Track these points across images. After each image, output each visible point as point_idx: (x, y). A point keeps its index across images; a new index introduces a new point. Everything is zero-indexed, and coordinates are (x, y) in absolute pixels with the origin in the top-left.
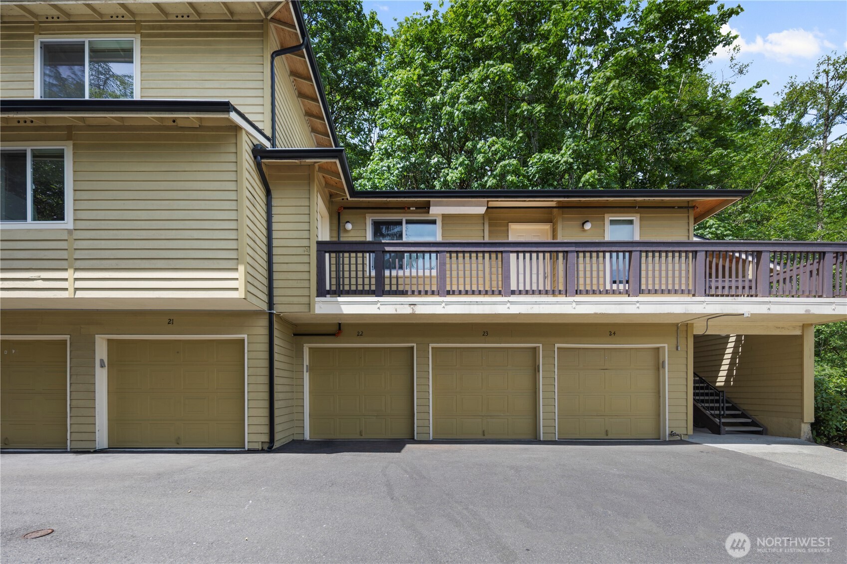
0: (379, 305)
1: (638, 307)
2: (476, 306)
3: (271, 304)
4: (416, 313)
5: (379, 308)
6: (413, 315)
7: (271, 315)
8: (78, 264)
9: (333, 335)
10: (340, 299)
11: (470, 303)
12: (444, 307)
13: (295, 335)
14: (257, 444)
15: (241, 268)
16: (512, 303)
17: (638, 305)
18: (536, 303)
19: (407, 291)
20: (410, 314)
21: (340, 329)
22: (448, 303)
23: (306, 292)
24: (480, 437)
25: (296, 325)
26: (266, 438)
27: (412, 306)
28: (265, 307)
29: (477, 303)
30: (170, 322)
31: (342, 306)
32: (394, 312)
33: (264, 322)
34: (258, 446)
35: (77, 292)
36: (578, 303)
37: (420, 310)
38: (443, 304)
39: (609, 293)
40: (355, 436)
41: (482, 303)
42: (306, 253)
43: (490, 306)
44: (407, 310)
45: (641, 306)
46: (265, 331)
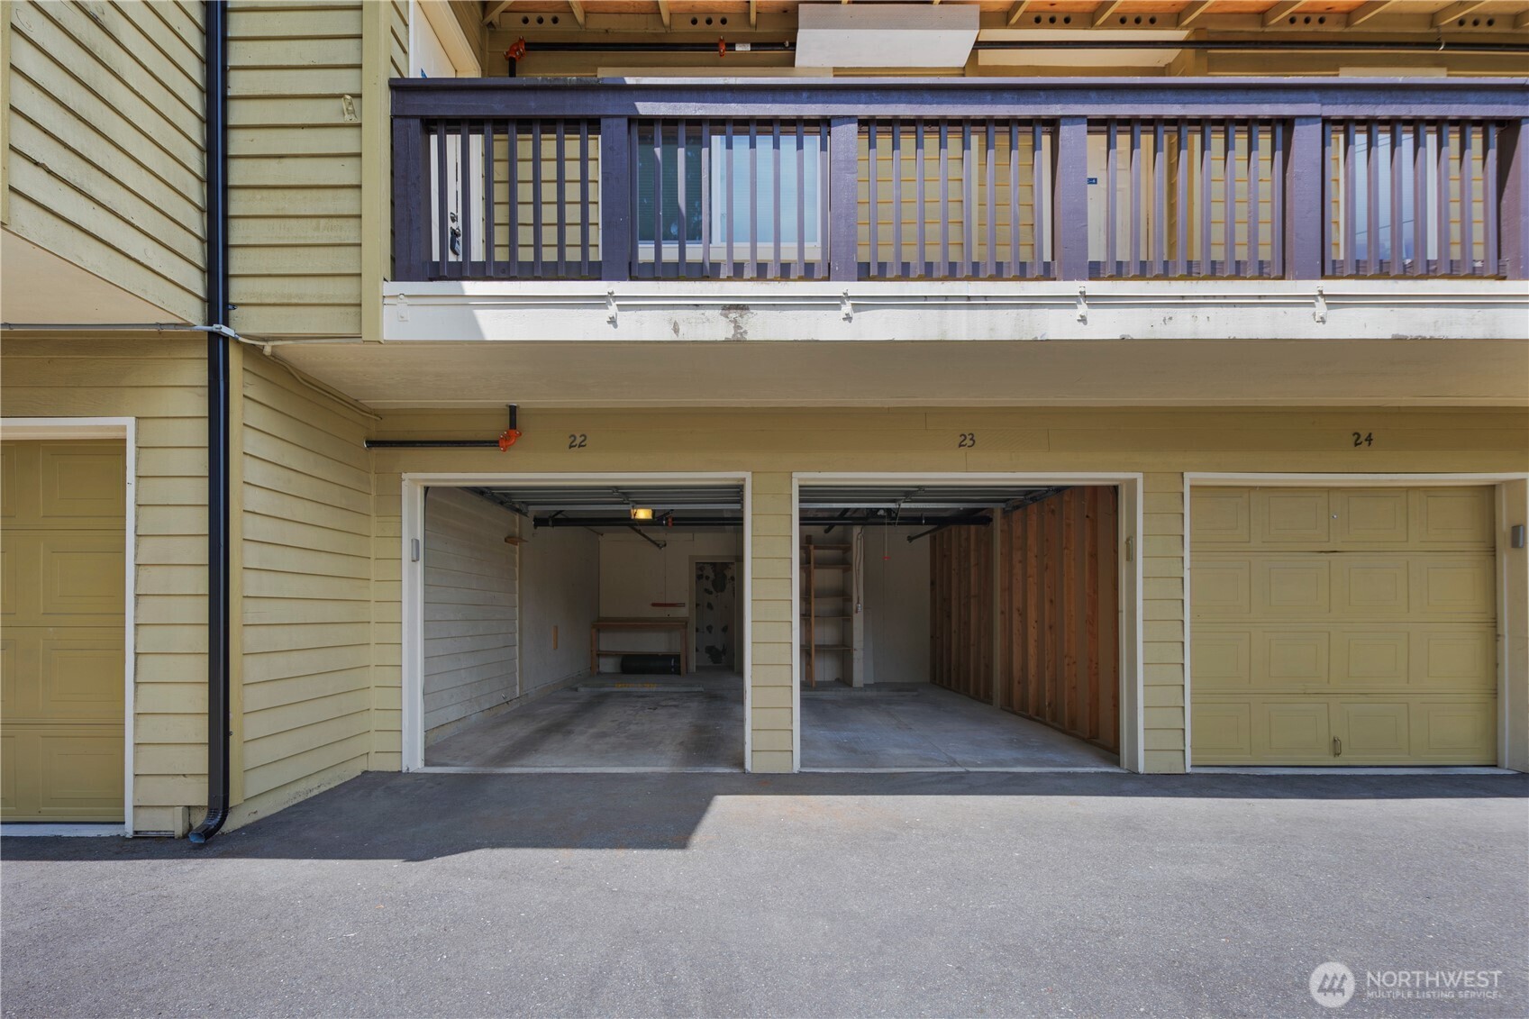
0: (613, 310)
2: (964, 312)
3: (217, 303)
4: (749, 337)
5: (613, 321)
6: (738, 348)
7: (217, 347)
9: (491, 443)
11: (945, 303)
12: (848, 318)
13: (372, 444)
14: (167, 814)
16: (1095, 301)
18: (1182, 302)
19: (716, 267)
20: (727, 341)
22: (862, 304)
23: (342, 261)
26: (198, 793)
27: (733, 315)
28: (192, 312)
29: (969, 302)
31: (480, 313)
32: (668, 335)
33: (195, 372)
34: (173, 823)
36: (1335, 301)
37: (765, 327)
38: (847, 308)
41: (988, 303)
42: (347, 119)
43: (1013, 312)
44: (716, 328)
46: (198, 404)
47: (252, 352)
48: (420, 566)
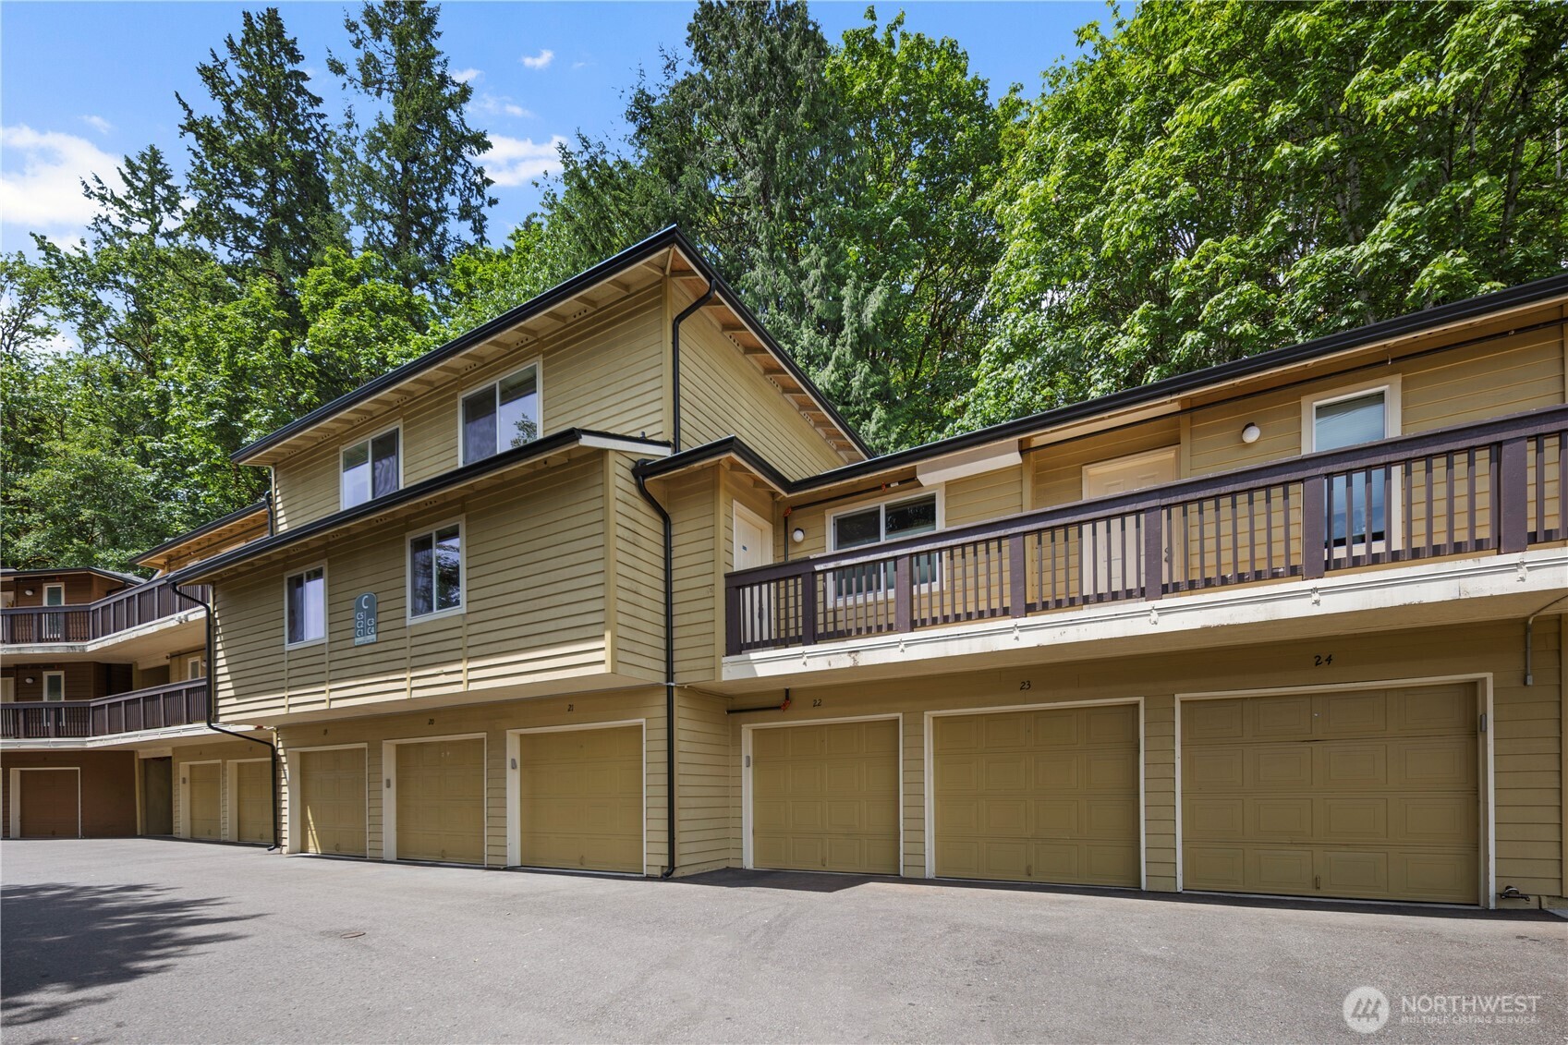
0: (805, 659)
1: (1317, 602)
2: (956, 642)
3: (670, 674)
4: (860, 665)
5: (805, 663)
6: (855, 669)
7: (670, 689)
8: (472, 652)
9: (778, 708)
10: (754, 655)
11: (946, 639)
12: (903, 651)
13: (729, 712)
14: (655, 869)
15: (608, 635)
16: (1023, 628)
17: (1316, 596)
18: (1072, 623)
19: (849, 631)
20: (851, 668)
21: (787, 698)
22: (909, 644)
23: (708, 651)
24: (1023, 878)
25: (732, 697)
26: (664, 861)
27: (853, 655)
28: (661, 679)
29: (959, 637)
30: (571, 708)
31: (756, 666)
32: (827, 667)
33: (662, 699)
34: (658, 872)
35: (471, 684)
36: (1163, 611)
37: (866, 659)
38: (902, 646)
39: (1248, 580)
40: (816, 867)
41: (969, 636)
42: (710, 594)
43: (981, 639)
44: (846, 662)
45: (1323, 599)
46: (663, 712)
47: (681, 688)
48: (751, 769)
